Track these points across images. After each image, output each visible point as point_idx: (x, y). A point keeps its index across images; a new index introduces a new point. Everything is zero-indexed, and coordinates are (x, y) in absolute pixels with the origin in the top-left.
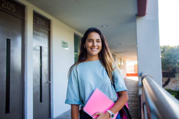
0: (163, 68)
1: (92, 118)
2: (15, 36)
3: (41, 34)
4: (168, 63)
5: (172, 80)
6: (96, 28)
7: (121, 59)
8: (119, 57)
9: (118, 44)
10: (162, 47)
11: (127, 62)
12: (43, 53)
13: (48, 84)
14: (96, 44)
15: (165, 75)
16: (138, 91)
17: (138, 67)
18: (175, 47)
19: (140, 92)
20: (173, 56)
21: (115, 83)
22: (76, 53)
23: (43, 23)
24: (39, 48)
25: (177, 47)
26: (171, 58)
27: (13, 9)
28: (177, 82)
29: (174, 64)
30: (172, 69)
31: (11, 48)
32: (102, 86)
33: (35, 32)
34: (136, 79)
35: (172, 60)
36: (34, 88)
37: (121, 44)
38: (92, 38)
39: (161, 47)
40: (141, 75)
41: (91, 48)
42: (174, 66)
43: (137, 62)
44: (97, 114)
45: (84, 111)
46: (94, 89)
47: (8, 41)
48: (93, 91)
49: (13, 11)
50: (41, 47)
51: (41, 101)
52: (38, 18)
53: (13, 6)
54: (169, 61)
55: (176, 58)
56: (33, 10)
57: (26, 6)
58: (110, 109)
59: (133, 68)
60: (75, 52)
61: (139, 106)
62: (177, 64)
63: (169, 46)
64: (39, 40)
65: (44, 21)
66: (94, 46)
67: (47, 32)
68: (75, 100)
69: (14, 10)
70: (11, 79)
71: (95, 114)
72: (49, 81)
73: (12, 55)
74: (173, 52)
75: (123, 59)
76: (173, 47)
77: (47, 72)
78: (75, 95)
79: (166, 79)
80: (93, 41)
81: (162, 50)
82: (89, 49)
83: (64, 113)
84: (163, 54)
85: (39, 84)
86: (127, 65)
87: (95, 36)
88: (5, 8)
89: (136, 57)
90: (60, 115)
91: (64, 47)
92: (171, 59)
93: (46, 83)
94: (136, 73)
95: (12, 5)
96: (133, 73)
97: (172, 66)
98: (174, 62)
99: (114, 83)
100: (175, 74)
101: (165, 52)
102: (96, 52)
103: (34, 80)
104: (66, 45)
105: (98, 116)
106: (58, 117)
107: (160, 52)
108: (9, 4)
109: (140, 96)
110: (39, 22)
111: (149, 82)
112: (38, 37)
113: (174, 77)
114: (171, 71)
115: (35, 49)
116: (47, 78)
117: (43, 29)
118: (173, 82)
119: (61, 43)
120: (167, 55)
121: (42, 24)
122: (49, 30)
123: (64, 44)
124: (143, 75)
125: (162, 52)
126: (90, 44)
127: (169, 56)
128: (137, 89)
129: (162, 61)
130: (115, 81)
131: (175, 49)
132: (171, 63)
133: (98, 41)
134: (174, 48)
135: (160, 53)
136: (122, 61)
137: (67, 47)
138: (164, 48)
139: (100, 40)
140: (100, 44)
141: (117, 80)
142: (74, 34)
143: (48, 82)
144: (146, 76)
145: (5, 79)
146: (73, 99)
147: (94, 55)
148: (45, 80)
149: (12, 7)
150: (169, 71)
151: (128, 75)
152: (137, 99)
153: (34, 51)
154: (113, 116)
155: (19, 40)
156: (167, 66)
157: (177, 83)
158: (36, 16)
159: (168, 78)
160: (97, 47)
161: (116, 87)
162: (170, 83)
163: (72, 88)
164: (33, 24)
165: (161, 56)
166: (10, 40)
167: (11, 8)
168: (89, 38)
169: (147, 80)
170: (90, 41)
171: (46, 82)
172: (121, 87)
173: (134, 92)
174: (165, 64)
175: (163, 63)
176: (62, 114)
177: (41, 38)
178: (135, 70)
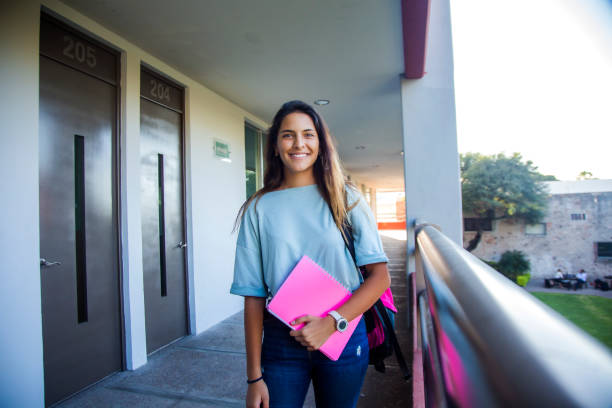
0: (465, 209)
1: (290, 329)
2: (95, 128)
3: (160, 122)
4: (477, 196)
5: (486, 236)
6: (300, 102)
7: (363, 186)
8: (359, 181)
9: (357, 148)
10: (464, 156)
11: (378, 195)
12: (167, 171)
13: (179, 250)
14: (302, 142)
15: (469, 225)
16: (405, 266)
17: (407, 205)
18: (494, 156)
19: (412, 268)
20: (488, 180)
21: (355, 244)
22: (252, 172)
23: (165, 94)
24: (156, 159)
25: (496, 158)
26: (484, 183)
27: (91, 59)
28: (495, 241)
29: (491, 198)
30: (484, 210)
31: (87, 160)
32: (319, 252)
33: (147, 118)
34: (401, 235)
35: (486, 188)
36: (145, 261)
37: (363, 148)
38: (292, 128)
39: (461, 156)
40: (414, 224)
41: (291, 155)
42: (490, 203)
43: (403, 194)
44: (303, 320)
45: (270, 311)
46: (297, 256)
47: (79, 142)
48: (296, 264)
49: (89, 63)
50: (161, 157)
51: (164, 292)
52: (152, 82)
53: (91, 52)
54: (479, 191)
55: (495, 182)
56: (142, 62)
57: (124, 51)
58: (336, 308)
59: (394, 210)
60: (248, 168)
61: (408, 303)
62: (496, 199)
63: (478, 154)
64: (156, 137)
65: (167, 90)
66: (297, 148)
67: (176, 118)
68: (252, 284)
69: (92, 62)
70: (88, 237)
71: (296, 319)
72: (184, 243)
73: (87, 176)
74: (488, 168)
75: (368, 185)
76: (488, 156)
77: (177, 219)
78: (253, 273)
79: (472, 235)
80: (295, 135)
81: (463, 164)
82: (287, 156)
83: (223, 322)
84: (466, 174)
85: (158, 249)
86: (378, 202)
87: (301, 122)
88: (72, 56)
89: (401, 181)
90: (213, 327)
91: (220, 154)
92: (483, 186)
93: (174, 248)
94: (402, 221)
95: (89, 49)
96: (395, 220)
97: (485, 204)
98: (491, 193)
99: (352, 244)
100: (493, 222)
101: (471, 169)
102: (304, 162)
103: (146, 241)
104: (224, 151)
105: (305, 323)
106: (208, 331)
107: (459, 170)
108: (80, 48)
109: (411, 276)
110: (156, 92)
111: (432, 238)
112: (153, 131)
113: (490, 229)
114: (485, 216)
115: (145, 161)
116: (178, 234)
117: (167, 110)
118: (488, 242)
119: (211, 145)
120: (476, 177)
121: (165, 99)
122: (180, 112)
123: (219, 149)
124: (417, 224)
125: (462, 169)
126: (288, 144)
127: (480, 180)
128: (403, 260)
129: (463, 190)
130: (356, 237)
131: (491, 162)
132: (484, 195)
133: (307, 135)
134: (492, 158)
135: (460, 172)
136: (368, 190)
137: (228, 157)
138: (468, 160)
139: (314, 132)
140: (314, 143)
141: (360, 236)
142: (246, 123)
143: (179, 246)
144: (425, 225)
145: (73, 238)
146: (248, 284)
147: (300, 172)
148: (171, 239)
149: (89, 55)
150: (480, 214)
151: (381, 226)
152: (403, 286)
153: (144, 167)
154: (343, 325)
155: (106, 138)
156: (475, 202)
157: (496, 244)
158: (148, 76)
159: (475, 233)
160: (306, 150)
161: (358, 253)
162: (479, 245)
163: (245, 255)
164: (141, 98)
165: (461, 180)
166: (83, 138)
167: (86, 58)
168: (284, 127)
169: (428, 234)
170: (288, 136)
171: (176, 245)
172: (371, 253)
173: (395, 268)
174: (470, 197)
175: (465, 197)
176: (218, 325)
177: (161, 133)
178: (397, 214)
